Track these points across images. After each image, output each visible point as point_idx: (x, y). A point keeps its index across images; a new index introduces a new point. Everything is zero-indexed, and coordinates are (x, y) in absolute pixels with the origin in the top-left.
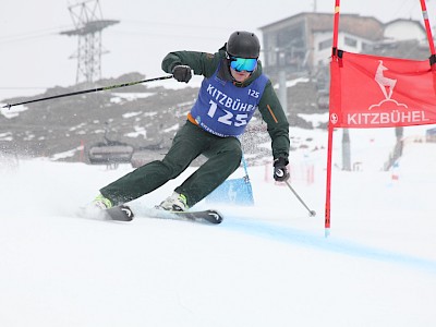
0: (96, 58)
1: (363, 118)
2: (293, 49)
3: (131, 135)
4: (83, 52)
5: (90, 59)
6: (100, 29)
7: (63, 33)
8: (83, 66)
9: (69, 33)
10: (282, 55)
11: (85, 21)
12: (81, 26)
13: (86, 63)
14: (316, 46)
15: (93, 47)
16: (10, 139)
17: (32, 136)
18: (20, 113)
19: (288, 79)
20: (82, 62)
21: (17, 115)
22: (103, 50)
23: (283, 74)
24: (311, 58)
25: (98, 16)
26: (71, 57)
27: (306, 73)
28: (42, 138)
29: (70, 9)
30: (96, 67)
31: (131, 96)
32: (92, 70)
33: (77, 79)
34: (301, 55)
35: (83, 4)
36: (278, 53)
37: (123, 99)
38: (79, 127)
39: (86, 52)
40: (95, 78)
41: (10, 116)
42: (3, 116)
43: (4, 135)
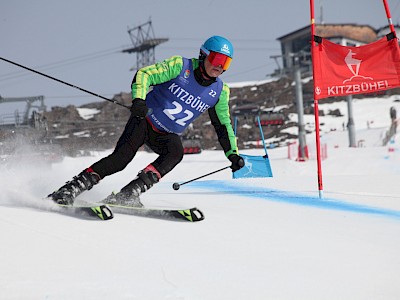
1: (340, 89)
2: (305, 54)
4: (141, 65)
6: (154, 46)
7: (124, 51)
9: (130, 51)
10: (297, 59)
11: (142, 40)
12: (139, 45)
16: (87, 136)
17: (104, 133)
18: (95, 115)
19: (303, 78)
21: (92, 117)
23: (299, 74)
25: (151, 36)
26: (132, 70)
28: (112, 134)
29: (129, 32)
35: (140, 28)
36: (293, 58)
39: (143, 64)
41: (87, 118)
42: (81, 118)
43: (83, 133)
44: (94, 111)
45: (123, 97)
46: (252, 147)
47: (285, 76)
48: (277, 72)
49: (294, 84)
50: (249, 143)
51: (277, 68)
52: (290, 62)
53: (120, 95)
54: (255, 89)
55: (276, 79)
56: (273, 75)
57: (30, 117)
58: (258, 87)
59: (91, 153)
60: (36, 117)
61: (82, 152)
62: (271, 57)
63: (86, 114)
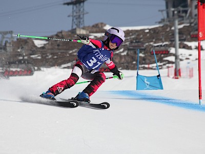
0: (81, 16)
2: (181, 9)
5: (78, 18)
6: (83, 2)
7: (65, 4)
8: (75, 20)
9: (68, 4)
10: (176, 12)
13: (76, 19)
14: (194, 7)
15: (80, 10)
16: (39, 58)
17: (50, 56)
18: (45, 45)
19: (179, 24)
20: (75, 18)
21: (43, 45)
22: (85, 12)
23: (177, 22)
24: (191, 13)
26: (69, 16)
27: (188, 21)
28: (56, 57)
30: (82, 20)
31: (99, 35)
32: (80, 22)
33: (72, 27)
34: (186, 12)
36: (173, 12)
37: (95, 37)
38: (74, 51)
39: (76, 13)
40: (82, 26)
41: (39, 46)
42: (36, 46)
43: (36, 56)
44: (45, 42)
45: (63, 34)
46: (144, 68)
47: (168, 23)
48: (163, 20)
49: (173, 28)
50: (143, 66)
51: (162, 18)
52: (171, 14)
53: (61, 32)
54: (147, 31)
55: (161, 25)
56: (160, 23)
57: (3, 44)
58: (150, 30)
59: (42, 69)
60: (8, 45)
61: (36, 68)
62: (159, 11)
63: (39, 43)
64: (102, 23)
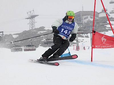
0: (34, 24)
1: (99, 46)
3: (42, 41)
4: (31, 23)
5: (32, 24)
6: (34, 17)
7: (26, 19)
8: (31, 26)
9: (28, 19)
10: (76, 21)
11: (31, 15)
12: (30, 17)
14: (84, 19)
15: (33, 21)
17: (20, 42)
22: (35, 22)
24: (83, 21)
25: (34, 14)
26: (28, 24)
27: (82, 25)
29: (27, 13)
30: (34, 26)
31: (42, 32)
34: (80, 21)
35: (30, 12)
37: (40, 33)
40: (34, 28)
41: (15, 38)
42: (13, 38)
44: (17, 36)
53: (25, 31)
63: (15, 36)
64: (43, 27)
